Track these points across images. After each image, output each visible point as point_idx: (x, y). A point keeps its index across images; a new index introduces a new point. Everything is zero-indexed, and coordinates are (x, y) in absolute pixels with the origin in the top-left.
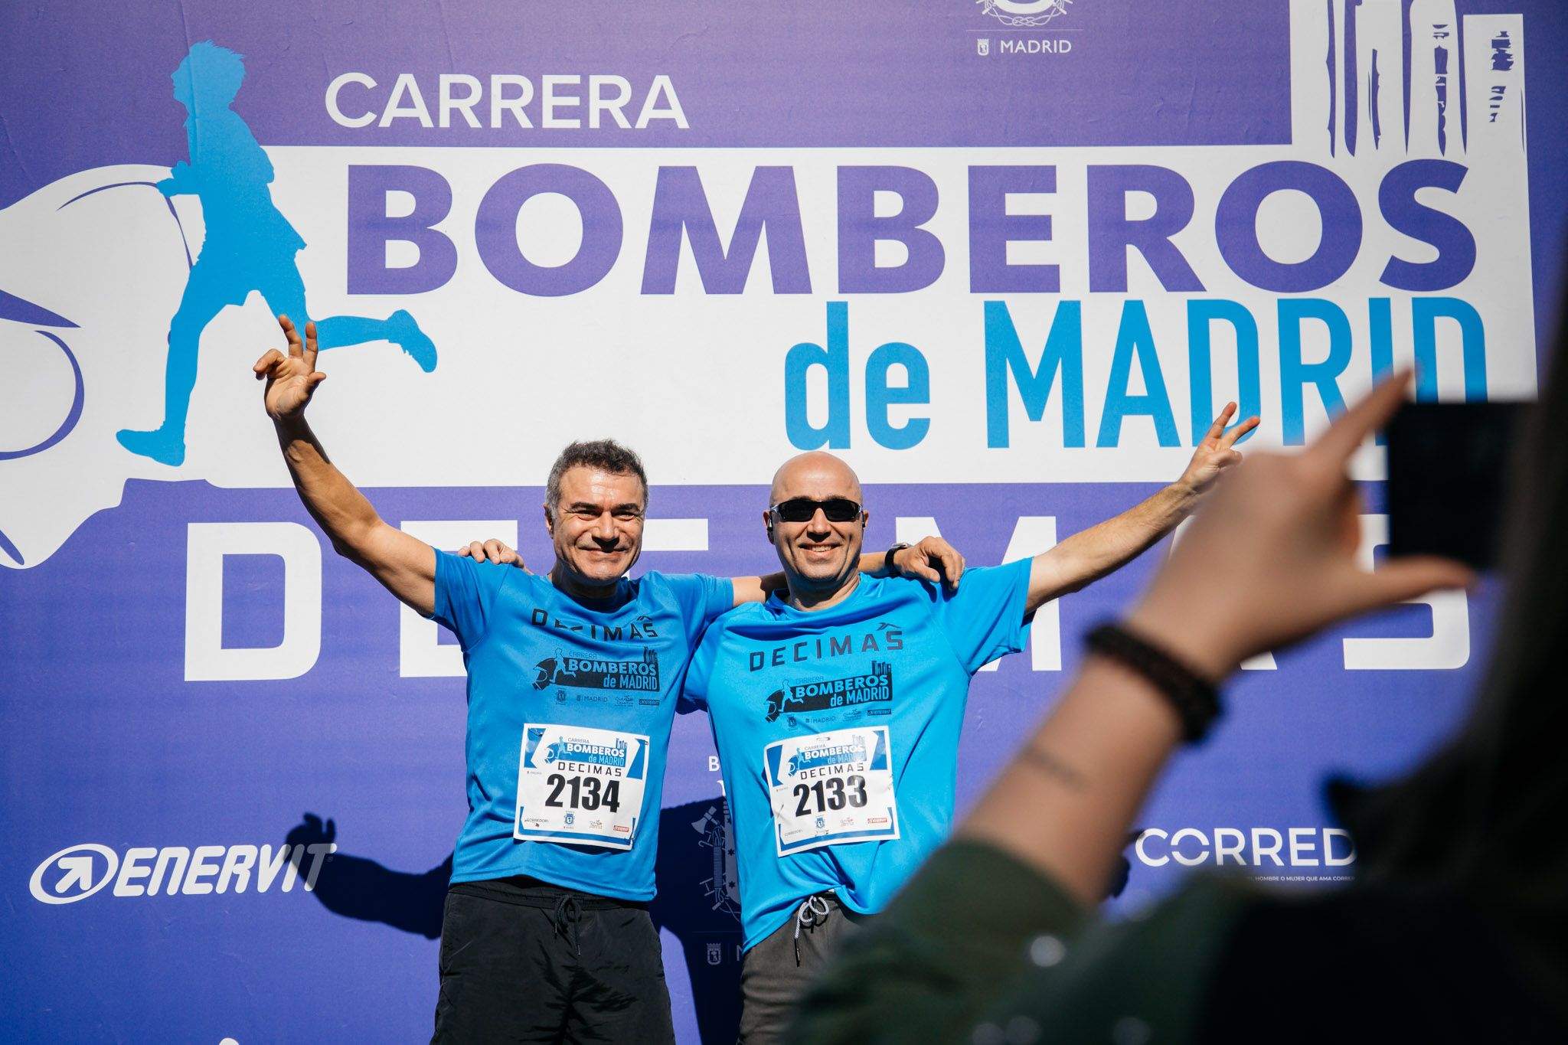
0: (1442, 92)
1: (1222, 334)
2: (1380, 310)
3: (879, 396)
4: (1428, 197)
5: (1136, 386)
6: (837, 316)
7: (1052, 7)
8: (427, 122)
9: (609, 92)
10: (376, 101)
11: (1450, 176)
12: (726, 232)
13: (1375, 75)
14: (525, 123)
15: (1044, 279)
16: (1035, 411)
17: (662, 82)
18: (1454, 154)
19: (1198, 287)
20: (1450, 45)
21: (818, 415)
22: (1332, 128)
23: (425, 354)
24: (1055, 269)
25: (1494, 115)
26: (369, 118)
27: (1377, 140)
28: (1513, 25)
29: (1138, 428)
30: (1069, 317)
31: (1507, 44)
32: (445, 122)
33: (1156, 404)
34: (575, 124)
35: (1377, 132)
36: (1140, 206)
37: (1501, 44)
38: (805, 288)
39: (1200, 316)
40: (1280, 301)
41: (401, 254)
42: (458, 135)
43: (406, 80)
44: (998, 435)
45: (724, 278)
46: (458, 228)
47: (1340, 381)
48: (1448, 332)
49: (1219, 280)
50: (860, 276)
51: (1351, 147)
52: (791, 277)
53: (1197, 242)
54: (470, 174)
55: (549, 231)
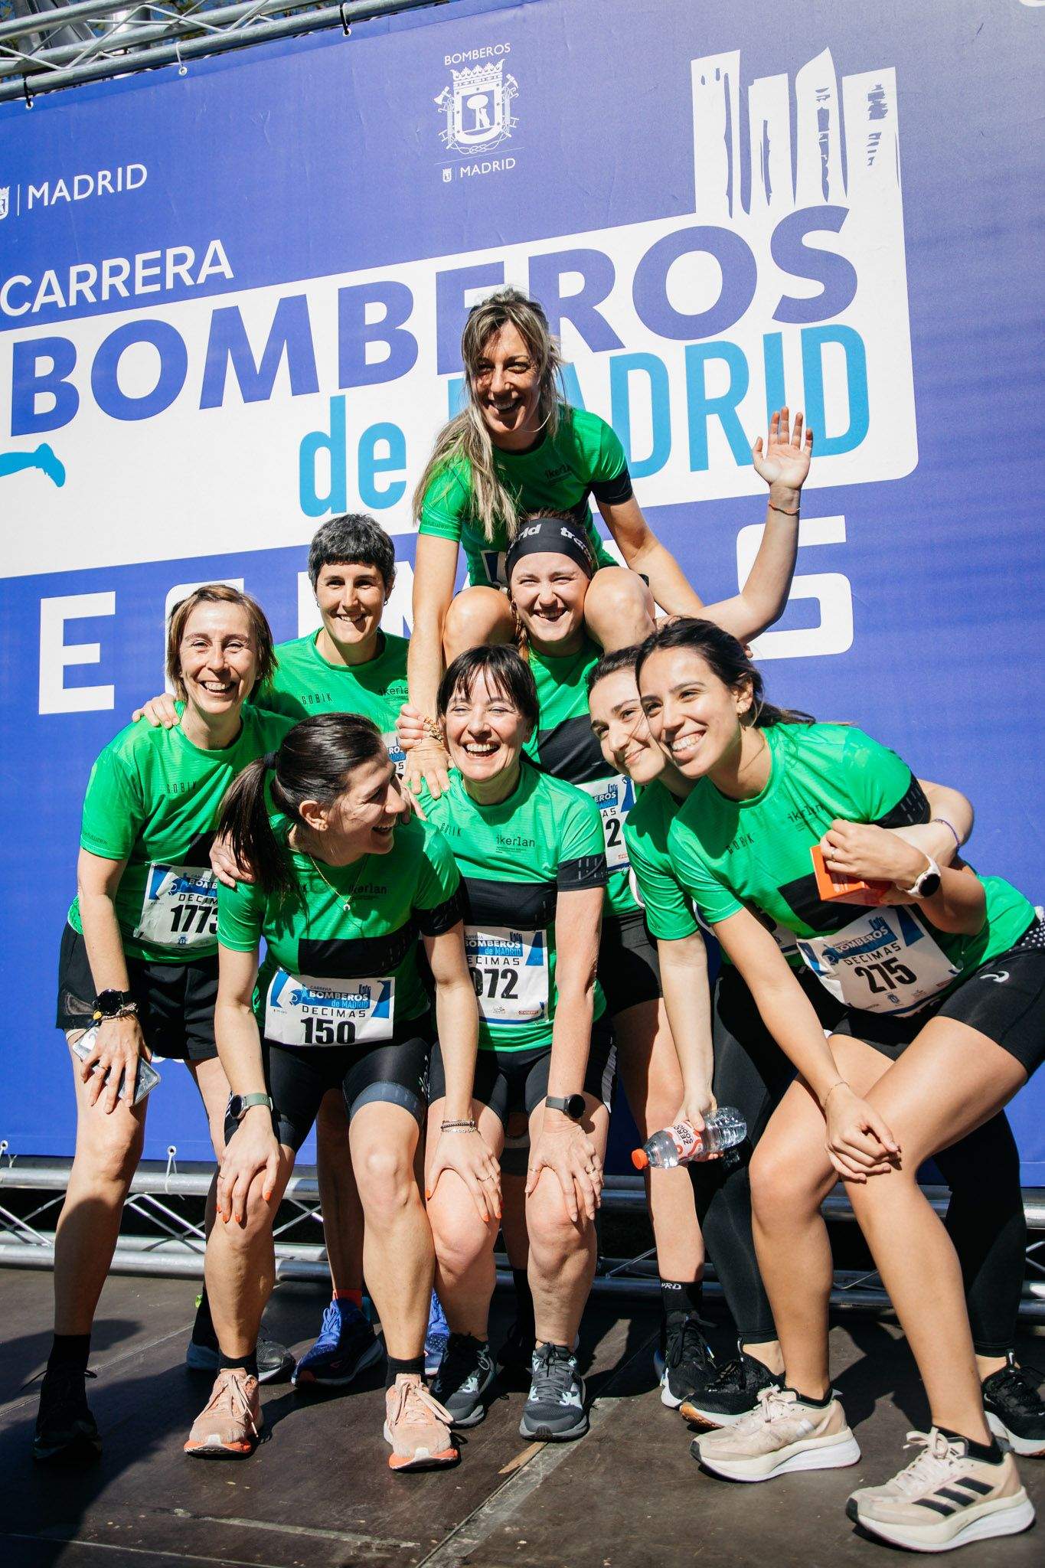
0: (824, 147)
1: (639, 382)
2: (773, 345)
3: (369, 466)
4: (816, 240)
6: (338, 407)
7: (500, 134)
8: (62, 304)
9: (180, 260)
10: (32, 294)
11: (832, 218)
12: (258, 353)
13: (766, 140)
14: (124, 293)
17: (216, 245)
18: (836, 199)
19: (620, 345)
21: (323, 489)
22: (729, 193)
23: (58, 474)
25: (872, 159)
26: (27, 307)
27: (768, 197)
28: (886, 78)
31: (881, 95)
32: (73, 302)
34: (156, 288)
35: (768, 190)
36: (571, 284)
37: (876, 97)
38: (314, 388)
39: (619, 370)
40: (687, 348)
41: (44, 404)
42: (82, 309)
43: (50, 275)
45: (256, 388)
46: (81, 378)
47: (739, 409)
48: (833, 355)
49: (636, 336)
50: (354, 372)
51: (746, 207)
52: (304, 382)
53: (617, 308)
54: (88, 337)
55: (139, 371)
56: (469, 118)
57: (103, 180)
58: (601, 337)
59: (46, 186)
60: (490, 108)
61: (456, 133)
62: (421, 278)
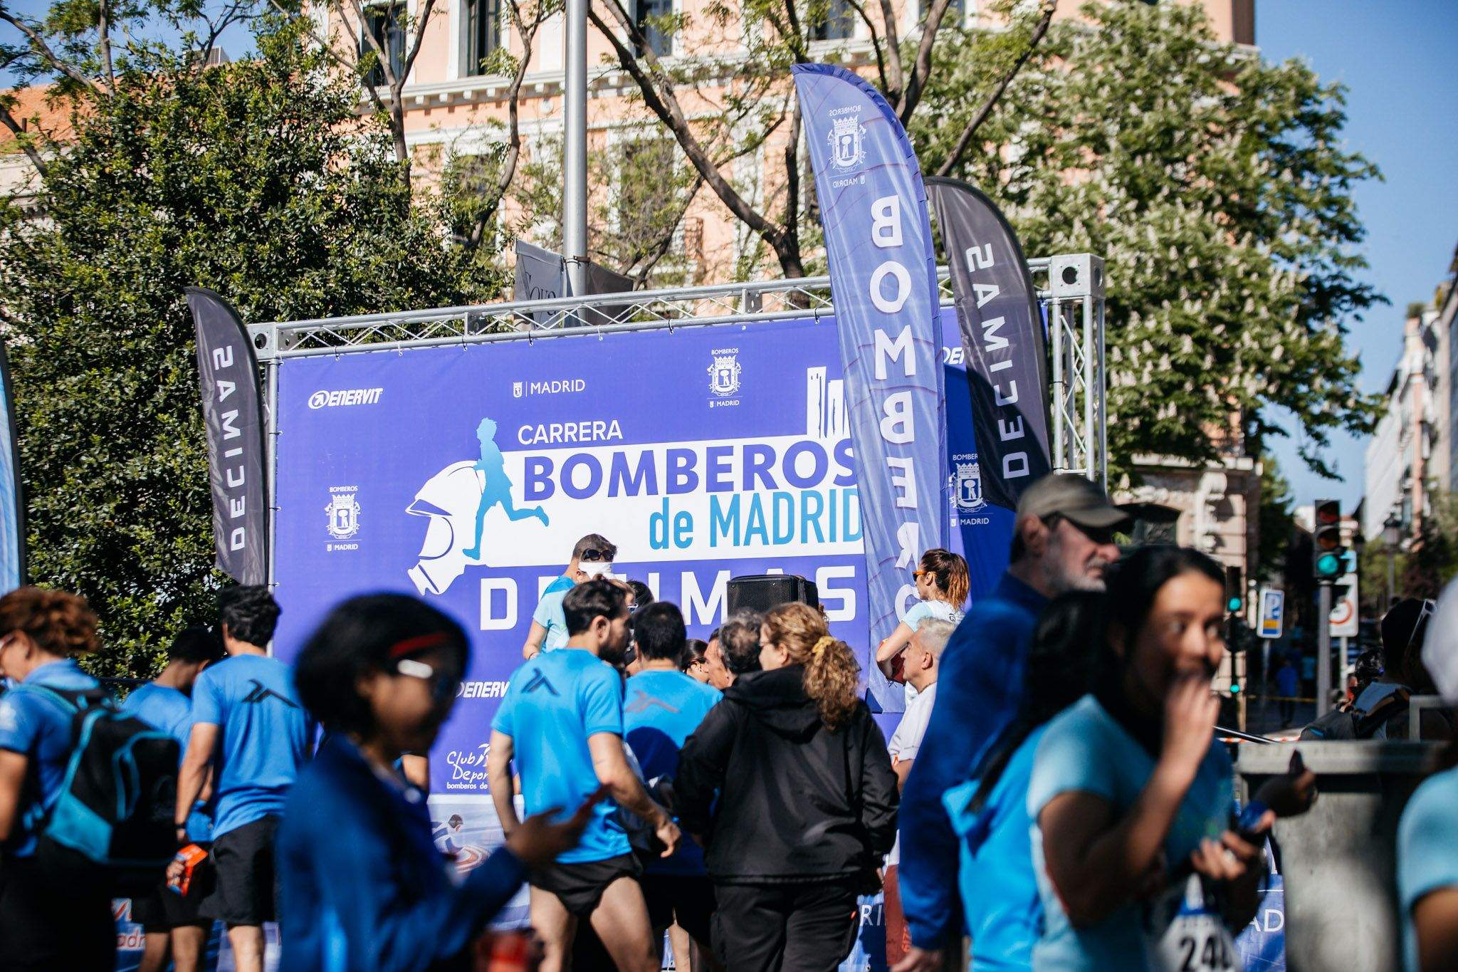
1: (783, 503)
2: (833, 493)
3: (678, 530)
4: (850, 452)
5: (756, 524)
6: (666, 501)
7: (733, 389)
8: (547, 441)
9: (599, 427)
10: (532, 435)
12: (633, 474)
13: (834, 409)
14: (575, 439)
15: (728, 486)
16: (725, 535)
17: (615, 423)
19: (776, 487)
21: (659, 538)
22: (820, 428)
23: (546, 521)
24: (732, 483)
26: (531, 441)
27: (834, 432)
29: (756, 538)
30: (736, 499)
32: (552, 441)
33: (762, 530)
34: (589, 439)
35: (834, 429)
36: (759, 459)
38: (656, 492)
39: (777, 498)
40: (802, 491)
41: (539, 487)
42: (556, 445)
43: (541, 427)
44: (713, 544)
45: (632, 490)
46: (555, 477)
47: (821, 520)
49: (783, 485)
50: (673, 488)
51: (826, 434)
52: (652, 490)
53: (776, 472)
54: (559, 457)
55: (581, 476)
56: (721, 378)
57: (565, 385)
58: (770, 484)
60: (729, 376)
61: (715, 386)
62: (700, 448)
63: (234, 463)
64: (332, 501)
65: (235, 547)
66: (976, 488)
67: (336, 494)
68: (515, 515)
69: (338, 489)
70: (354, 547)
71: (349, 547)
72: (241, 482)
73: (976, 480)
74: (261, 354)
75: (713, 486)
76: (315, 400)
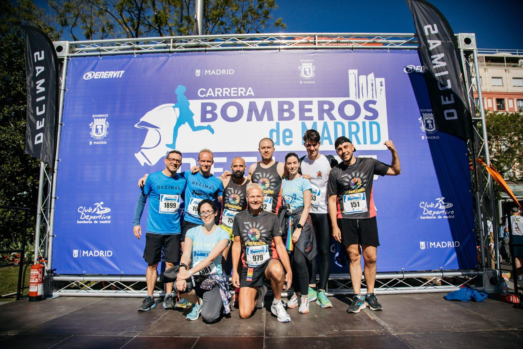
0: (373, 90)
1: (339, 127)
2: (364, 123)
3: (285, 137)
4: (371, 106)
5: (326, 135)
6: (278, 124)
7: (312, 76)
8: (213, 96)
9: (242, 90)
10: (206, 93)
11: (374, 102)
12: (260, 111)
13: (362, 87)
14: (228, 95)
15: (311, 118)
17: (250, 89)
18: (375, 99)
19: (335, 119)
20: (374, 82)
22: (356, 95)
23: (212, 131)
24: (313, 117)
25: (381, 93)
26: (204, 95)
27: (363, 97)
28: (383, 80)
29: (326, 142)
30: (315, 123)
31: (382, 82)
32: (216, 95)
33: (329, 138)
34: (236, 95)
36: (326, 107)
37: (381, 83)
38: (272, 120)
39: (336, 124)
40: (348, 122)
41: (209, 116)
42: (218, 97)
43: (210, 89)
45: (260, 118)
46: (218, 112)
47: (358, 134)
48: (374, 127)
49: (339, 118)
50: (281, 118)
51: (359, 97)
52: (270, 118)
53: (335, 112)
54: (220, 103)
55: (232, 112)
56: (305, 72)
57: (224, 72)
58: (332, 118)
59: (209, 71)
60: (310, 71)
61: (303, 75)
62: (296, 101)
63: (40, 104)
64: (93, 121)
65: (36, 142)
66: (432, 123)
67: (96, 118)
68: (195, 129)
69: (97, 116)
70: (105, 143)
71: (102, 143)
72: (43, 112)
73: (432, 120)
74: (59, 54)
75: (302, 117)
76: (87, 76)
